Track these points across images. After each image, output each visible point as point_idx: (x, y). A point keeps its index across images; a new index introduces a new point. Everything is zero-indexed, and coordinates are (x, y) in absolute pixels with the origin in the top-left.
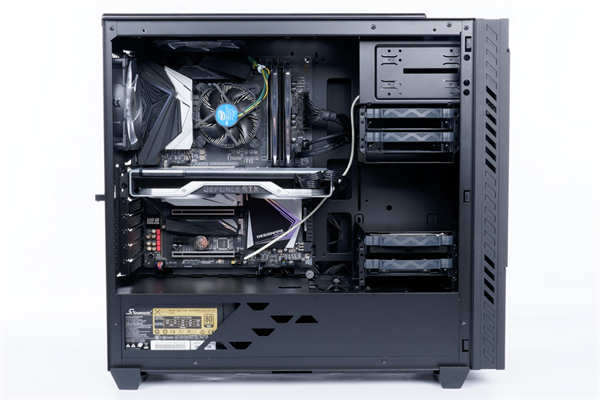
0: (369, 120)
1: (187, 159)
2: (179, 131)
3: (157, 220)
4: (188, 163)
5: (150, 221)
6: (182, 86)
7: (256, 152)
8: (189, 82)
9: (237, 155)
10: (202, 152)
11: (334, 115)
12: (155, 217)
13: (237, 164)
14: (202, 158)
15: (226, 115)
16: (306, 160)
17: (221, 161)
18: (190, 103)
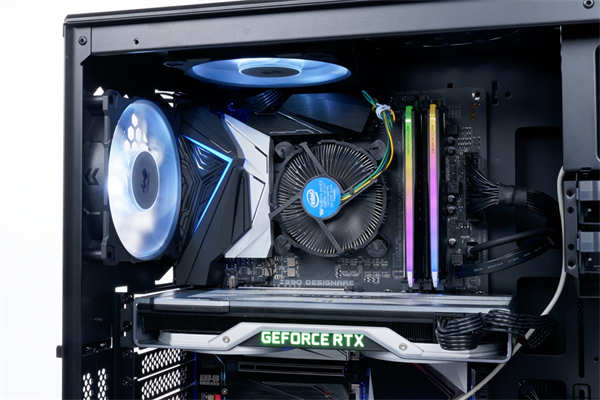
0: (585, 205)
1: (267, 274)
2: (247, 227)
3: (216, 378)
4: (268, 282)
5: (205, 380)
6: (253, 145)
7: (385, 264)
8: (264, 141)
9: (348, 268)
10: (291, 261)
11: (522, 196)
12: (213, 372)
13: (351, 283)
14: (292, 273)
15: (321, 197)
17: (326, 278)
18: (266, 177)
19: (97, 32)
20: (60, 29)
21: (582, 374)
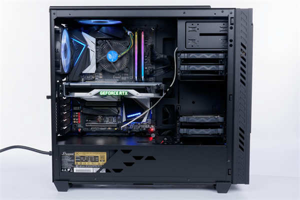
0: (182, 59)
1: (93, 78)
2: (89, 64)
3: (79, 108)
4: (94, 80)
5: (75, 108)
6: (90, 41)
7: (127, 75)
8: (94, 40)
9: (117, 76)
10: (101, 74)
11: (166, 56)
12: (77, 106)
13: (118, 80)
14: (101, 77)
15: (112, 56)
16: (152, 78)
17: (111, 79)
18: (95, 50)
19: (58, 11)
20: (49, 10)
21: (179, 103)
